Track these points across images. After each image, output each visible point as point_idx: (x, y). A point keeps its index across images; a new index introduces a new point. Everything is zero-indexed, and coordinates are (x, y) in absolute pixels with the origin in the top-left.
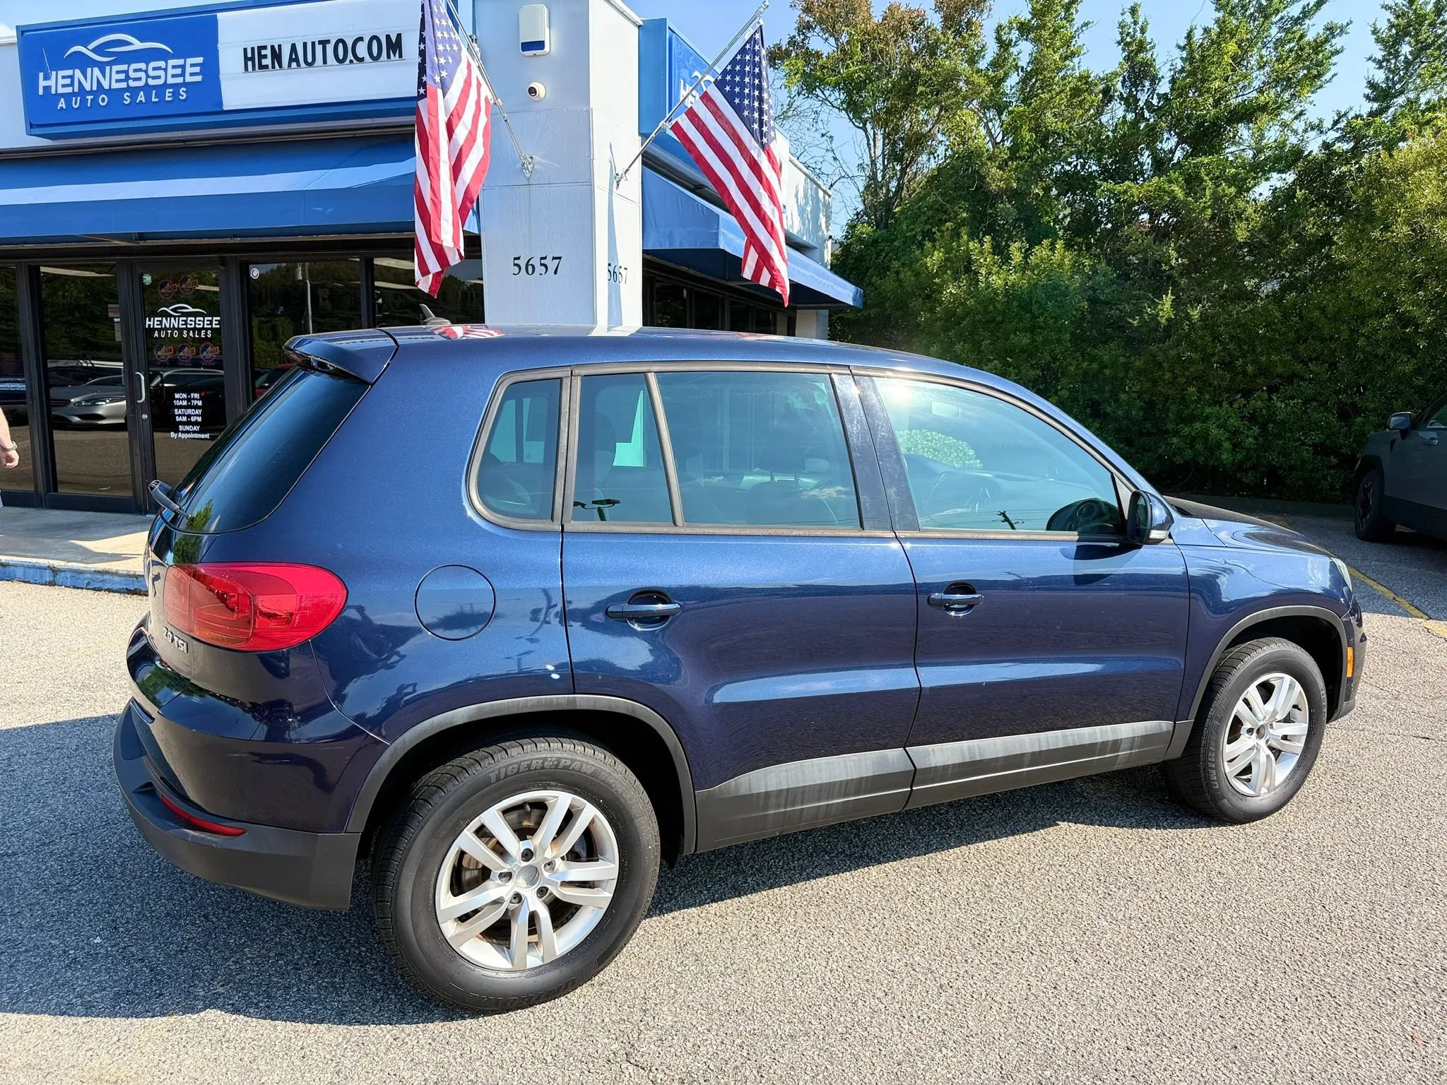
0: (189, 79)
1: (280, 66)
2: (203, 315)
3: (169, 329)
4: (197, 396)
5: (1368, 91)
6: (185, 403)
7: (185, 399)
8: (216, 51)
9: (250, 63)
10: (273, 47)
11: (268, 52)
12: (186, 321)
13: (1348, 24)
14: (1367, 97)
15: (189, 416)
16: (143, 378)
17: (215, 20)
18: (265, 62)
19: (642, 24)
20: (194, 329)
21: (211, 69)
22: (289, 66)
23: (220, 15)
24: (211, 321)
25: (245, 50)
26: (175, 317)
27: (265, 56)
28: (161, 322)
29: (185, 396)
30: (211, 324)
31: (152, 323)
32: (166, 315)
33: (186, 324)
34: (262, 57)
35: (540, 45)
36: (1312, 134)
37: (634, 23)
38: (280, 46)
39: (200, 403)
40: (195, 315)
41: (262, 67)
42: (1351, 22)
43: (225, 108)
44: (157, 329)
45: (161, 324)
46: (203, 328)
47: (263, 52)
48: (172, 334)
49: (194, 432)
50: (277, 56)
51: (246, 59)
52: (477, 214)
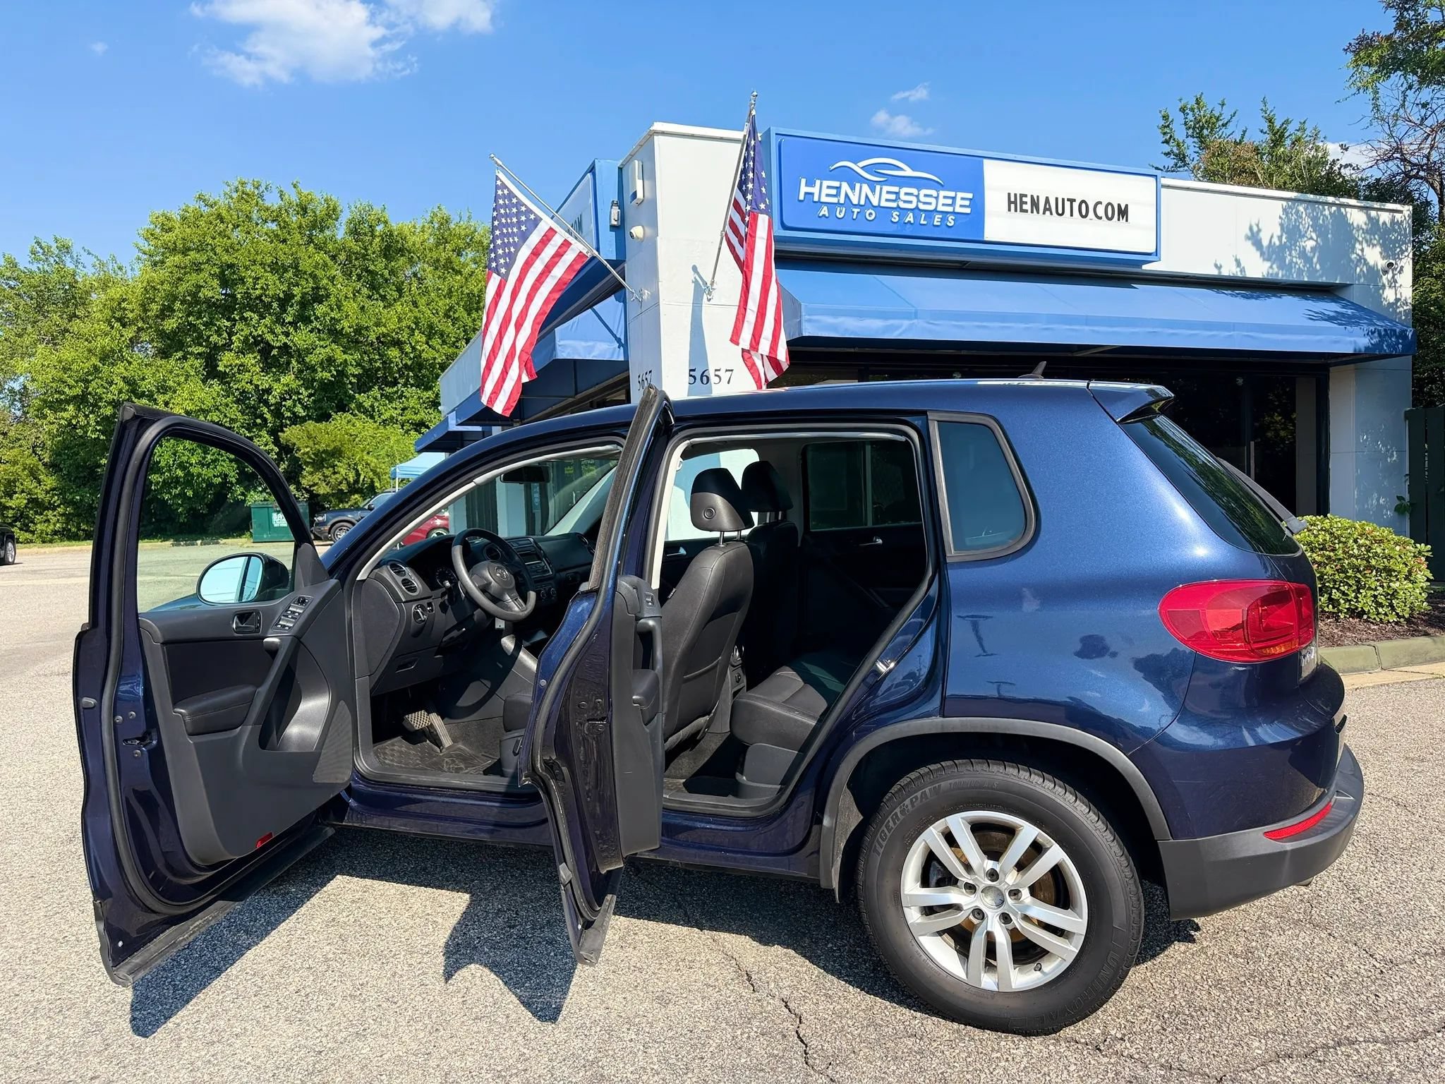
52: (624, 345)
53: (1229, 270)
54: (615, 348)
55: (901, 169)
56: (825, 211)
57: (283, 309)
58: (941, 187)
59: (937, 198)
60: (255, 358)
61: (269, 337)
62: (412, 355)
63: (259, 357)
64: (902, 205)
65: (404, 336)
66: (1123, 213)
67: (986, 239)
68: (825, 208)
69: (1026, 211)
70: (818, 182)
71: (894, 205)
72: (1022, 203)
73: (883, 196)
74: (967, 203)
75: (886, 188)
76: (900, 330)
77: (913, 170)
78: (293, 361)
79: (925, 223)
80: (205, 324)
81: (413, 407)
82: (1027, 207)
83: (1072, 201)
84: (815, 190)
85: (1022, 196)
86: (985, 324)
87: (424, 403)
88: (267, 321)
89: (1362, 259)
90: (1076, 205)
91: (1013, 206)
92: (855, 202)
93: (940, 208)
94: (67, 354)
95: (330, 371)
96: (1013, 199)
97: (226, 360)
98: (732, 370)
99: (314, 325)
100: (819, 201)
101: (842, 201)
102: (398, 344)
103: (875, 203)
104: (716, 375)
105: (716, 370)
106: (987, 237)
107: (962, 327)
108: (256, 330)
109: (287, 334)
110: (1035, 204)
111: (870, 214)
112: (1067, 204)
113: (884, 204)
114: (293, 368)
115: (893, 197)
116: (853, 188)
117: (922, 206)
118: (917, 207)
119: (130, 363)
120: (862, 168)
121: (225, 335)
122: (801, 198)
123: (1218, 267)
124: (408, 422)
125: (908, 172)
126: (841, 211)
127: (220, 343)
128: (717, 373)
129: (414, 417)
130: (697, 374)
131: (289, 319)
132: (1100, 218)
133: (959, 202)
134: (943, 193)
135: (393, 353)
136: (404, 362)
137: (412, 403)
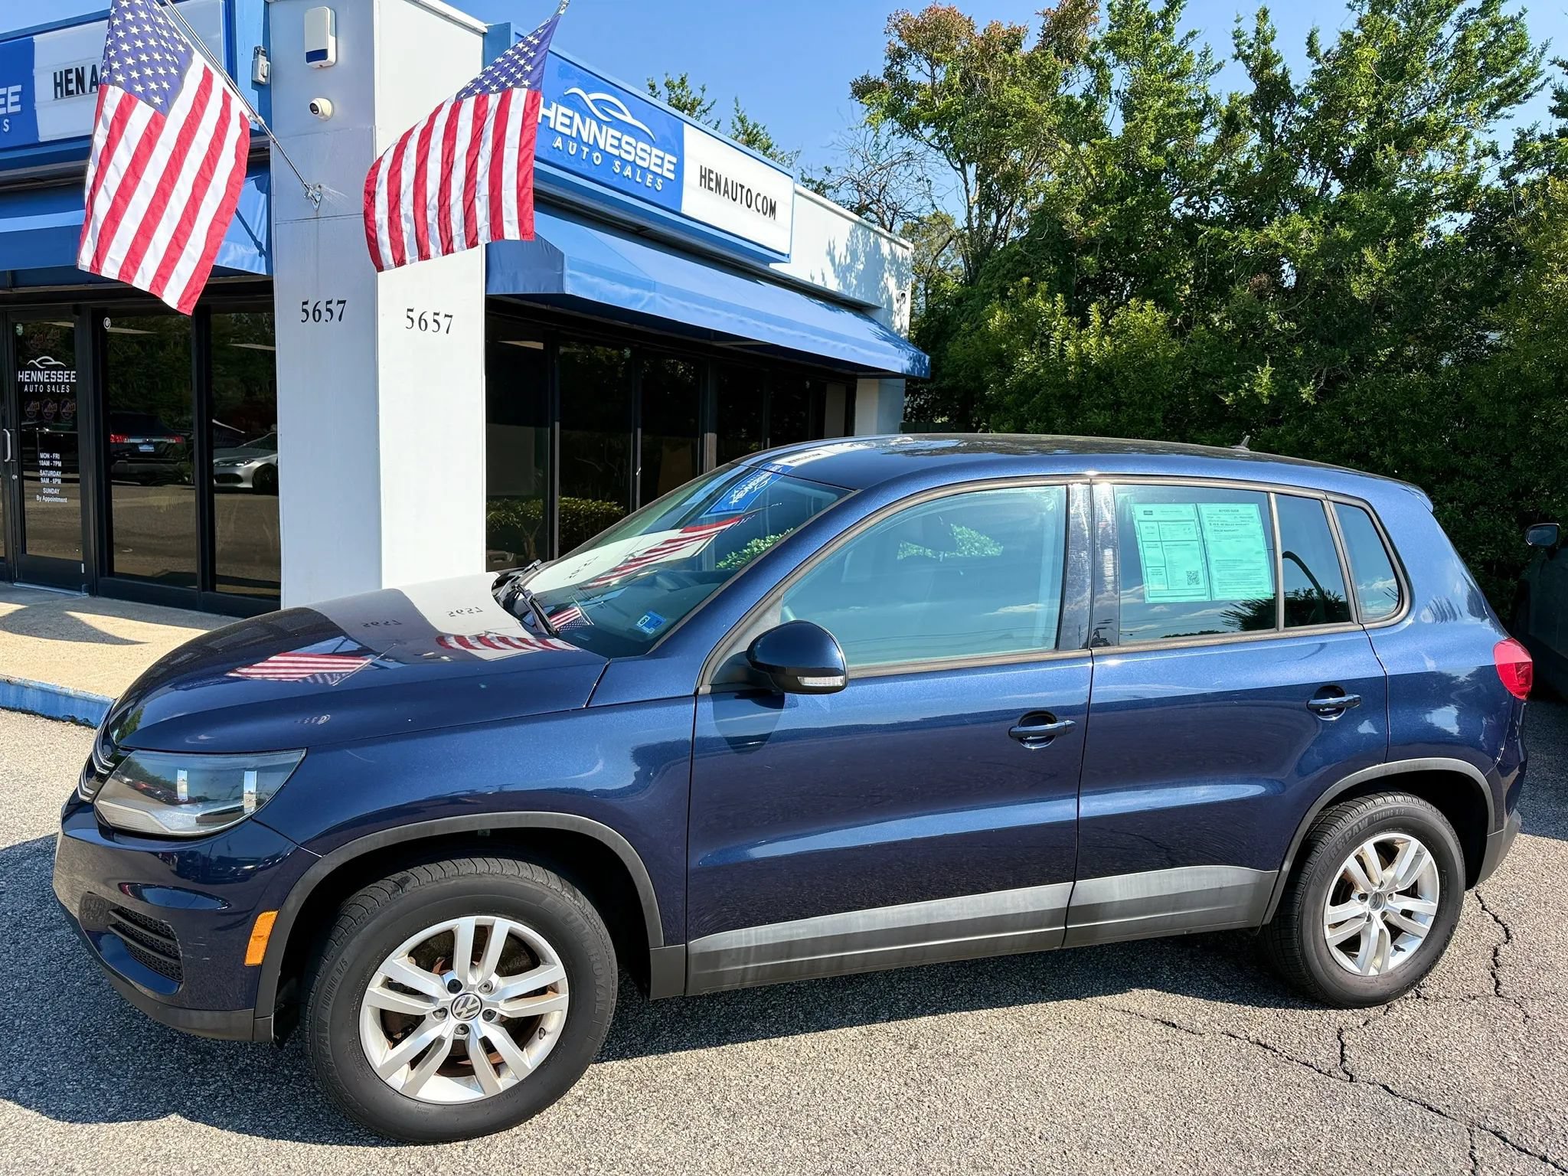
0: (11, 109)
1: (83, 91)
2: (64, 369)
3: (37, 383)
4: (57, 456)
5: (1555, 104)
6: (48, 463)
7: (47, 459)
8: (33, 78)
9: (59, 89)
10: (77, 69)
11: (72, 76)
12: (49, 375)
13: (1521, 15)
14: (1553, 111)
15: (51, 479)
16: (9, 435)
17: (32, 44)
18: (72, 87)
19: (486, 31)
20: (56, 383)
21: (27, 98)
22: (91, 90)
23: (35, 37)
24: (69, 375)
25: (55, 74)
26: (41, 370)
27: (71, 81)
28: (30, 375)
29: (48, 456)
30: (69, 378)
31: (23, 376)
32: (34, 368)
33: (49, 378)
34: (68, 81)
35: (322, 54)
36: (1487, 161)
37: (474, 30)
38: (83, 68)
39: (59, 464)
40: (56, 368)
41: (69, 93)
42: (1525, 11)
43: (41, 140)
44: (27, 383)
45: (29, 378)
46: (63, 383)
47: (70, 76)
48: (38, 388)
49: (55, 496)
50: (80, 80)
51: (56, 85)
52: (267, 252)
53: (818, 282)
54: (255, 256)
55: (624, 114)
56: (558, 143)
58: (652, 143)
59: (650, 154)
64: (624, 156)
66: (773, 209)
67: (683, 212)
68: (560, 139)
69: (712, 189)
70: (554, 105)
71: (616, 152)
72: (711, 180)
73: (607, 139)
74: (672, 167)
75: (612, 132)
76: (643, 303)
77: (633, 116)
79: (640, 180)
82: (713, 185)
83: (742, 187)
84: (551, 114)
85: (711, 172)
86: (685, 303)
89: (886, 287)
90: (745, 191)
91: (703, 180)
92: (585, 140)
93: (653, 168)
96: (703, 174)
98: (451, 316)
100: (554, 129)
101: (574, 135)
103: (602, 147)
104: (435, 321)
105: (435, 314)
106: (685, 210)
107: (686, 307)
110: (718, 184)
111: (597, 157)
112: (739, 188)
113: (609, 149)
115: (616, 143)
116: (584, 122)
117: (639, 162)
118: (634, 161)
120: (592, 101)
122: (540, 120)
123: (812, 278)
125: (628, 118)
126: (573, 147)
128: (436, 317)
130: (415, 316)
132: (759, 211)
133: (667, 165)
134: (655, 151)
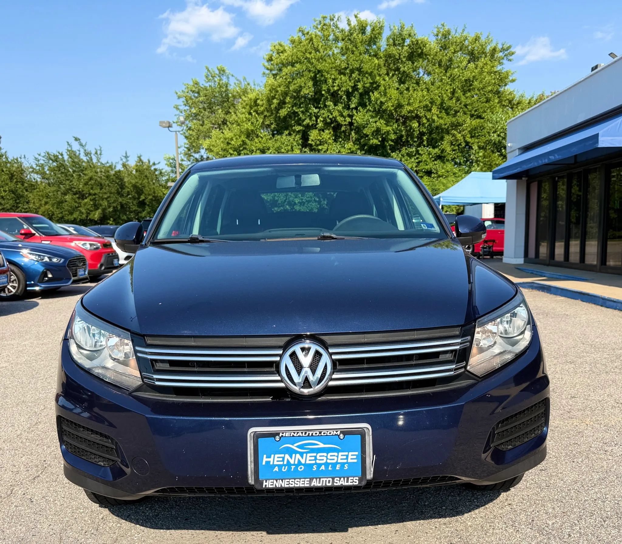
57: (349, 99)
60: (330, 133)
61: (339, 119)
62: (426, 125)
63: (332, 133)
65: (421, 113)
78: (353, 133)
80: (302, 112)
81: (425, 161)
87: (432, 157)
88: (340, 107)
94: (228, 134)
95: (378, 139)
97: (313, 135)
99: (368, 108)
102: (418, 118)
108: (332, 114)
109: (351, 116)
114: (352, 138)
119: (262, 138)
121: (314, 118)
124: (422, 171)
127: (310, 124)
129: (426, 167)
131: (353, 106)
135: (415, 125)
136: (421, 130)
137: (425, 157)
